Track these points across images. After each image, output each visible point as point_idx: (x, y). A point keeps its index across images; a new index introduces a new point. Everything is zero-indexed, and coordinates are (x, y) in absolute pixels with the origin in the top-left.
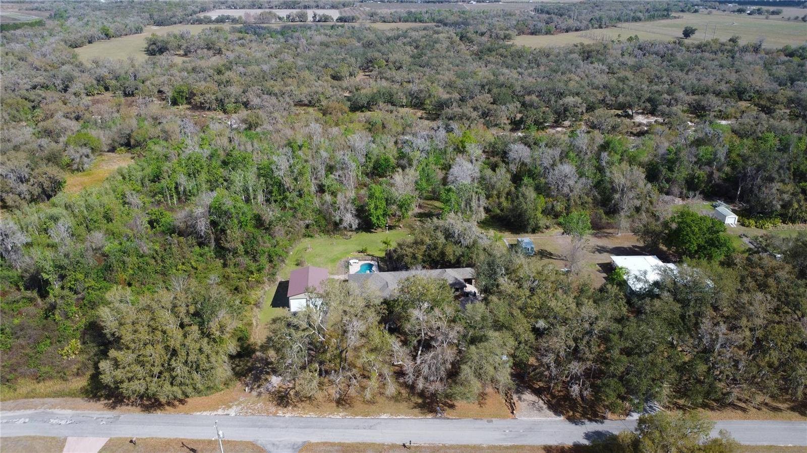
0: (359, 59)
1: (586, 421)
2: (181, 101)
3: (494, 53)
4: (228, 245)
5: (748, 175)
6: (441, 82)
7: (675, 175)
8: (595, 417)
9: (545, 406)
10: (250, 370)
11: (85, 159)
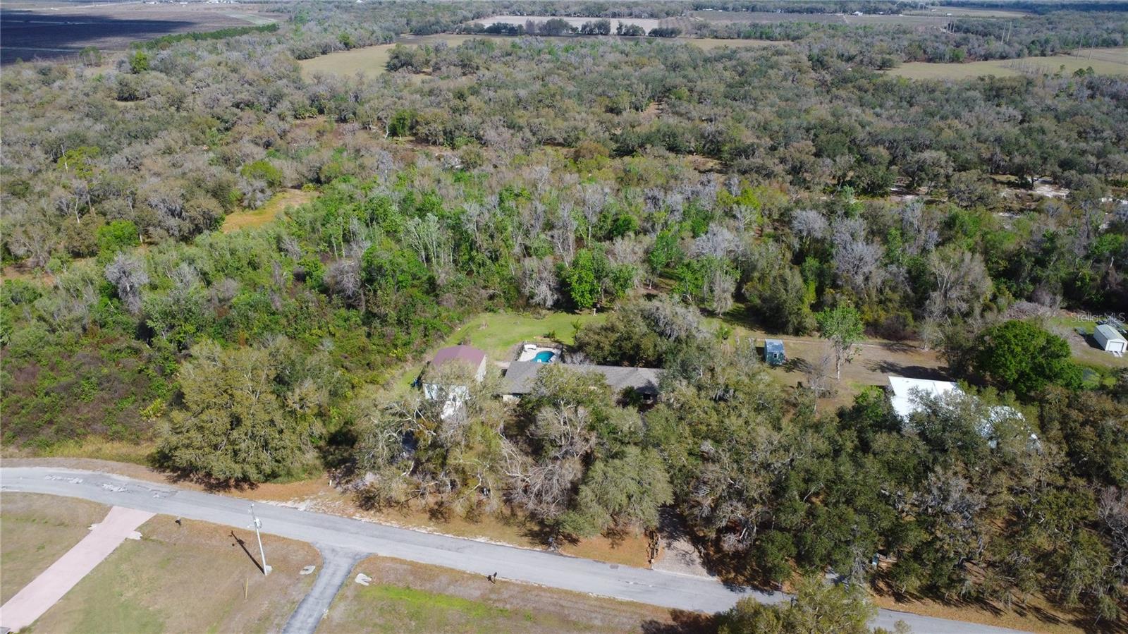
0: (651, 87)
1: (748, 588)
2: (401, 131)
4: (377, 310)
8: (765, 585)
9: (699, 561)
11: (259, 195)
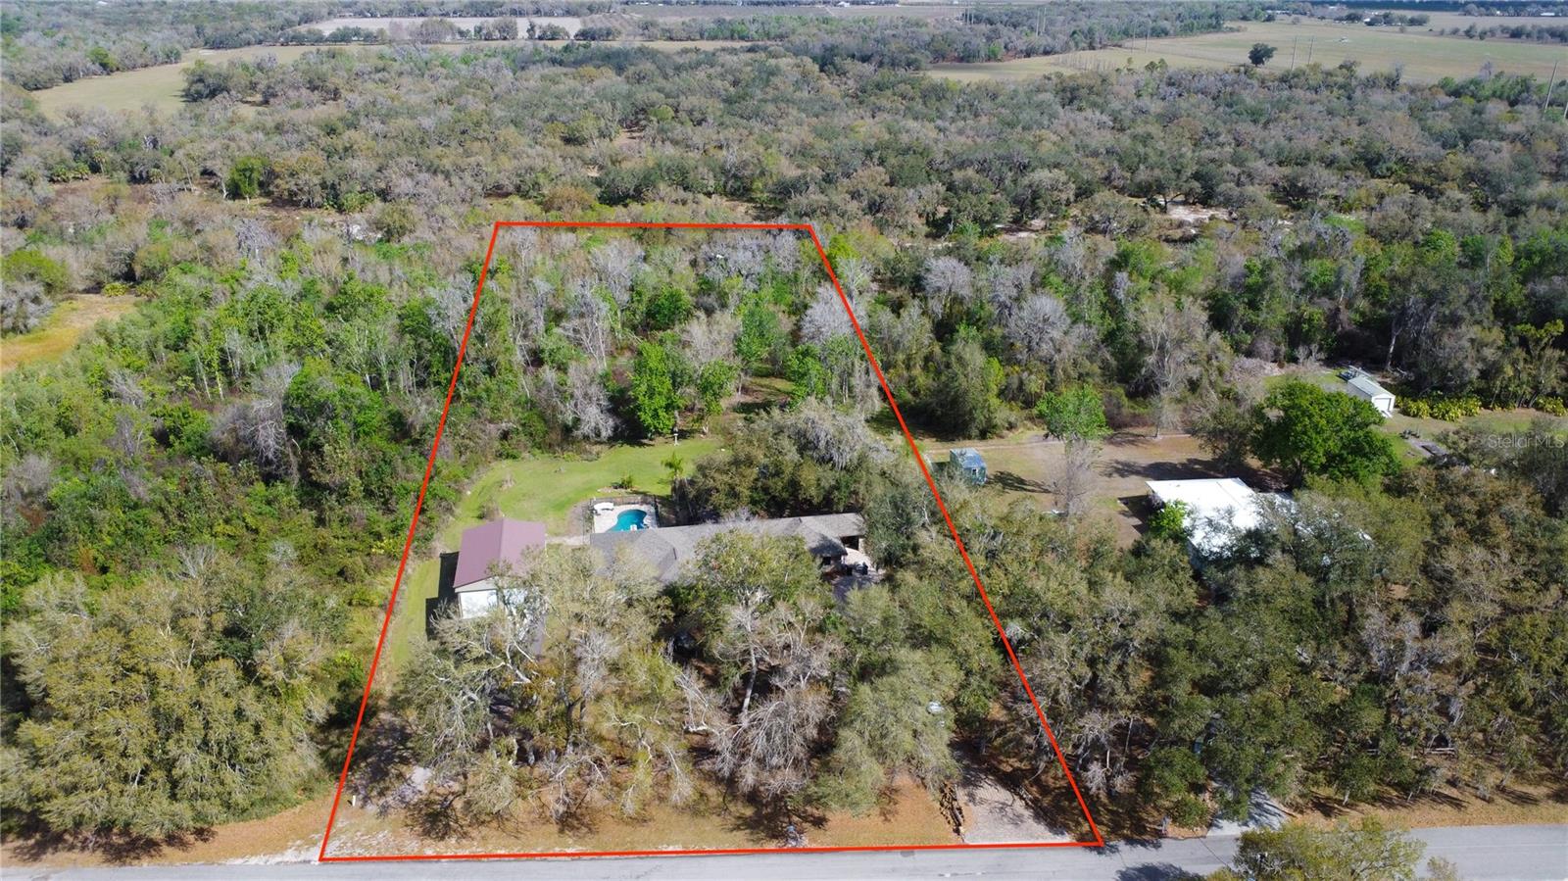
0: (618, 104)
1: (1121, 845)
2: (248, 189)
3: (889, 93)
4: (326, 479)
5: (1410, 312)
6: (785, 147)
7: (1263, 316)
8: (1140, 833)
9: (1027, 813)
10: (362, 754)
11: (31, 307)
